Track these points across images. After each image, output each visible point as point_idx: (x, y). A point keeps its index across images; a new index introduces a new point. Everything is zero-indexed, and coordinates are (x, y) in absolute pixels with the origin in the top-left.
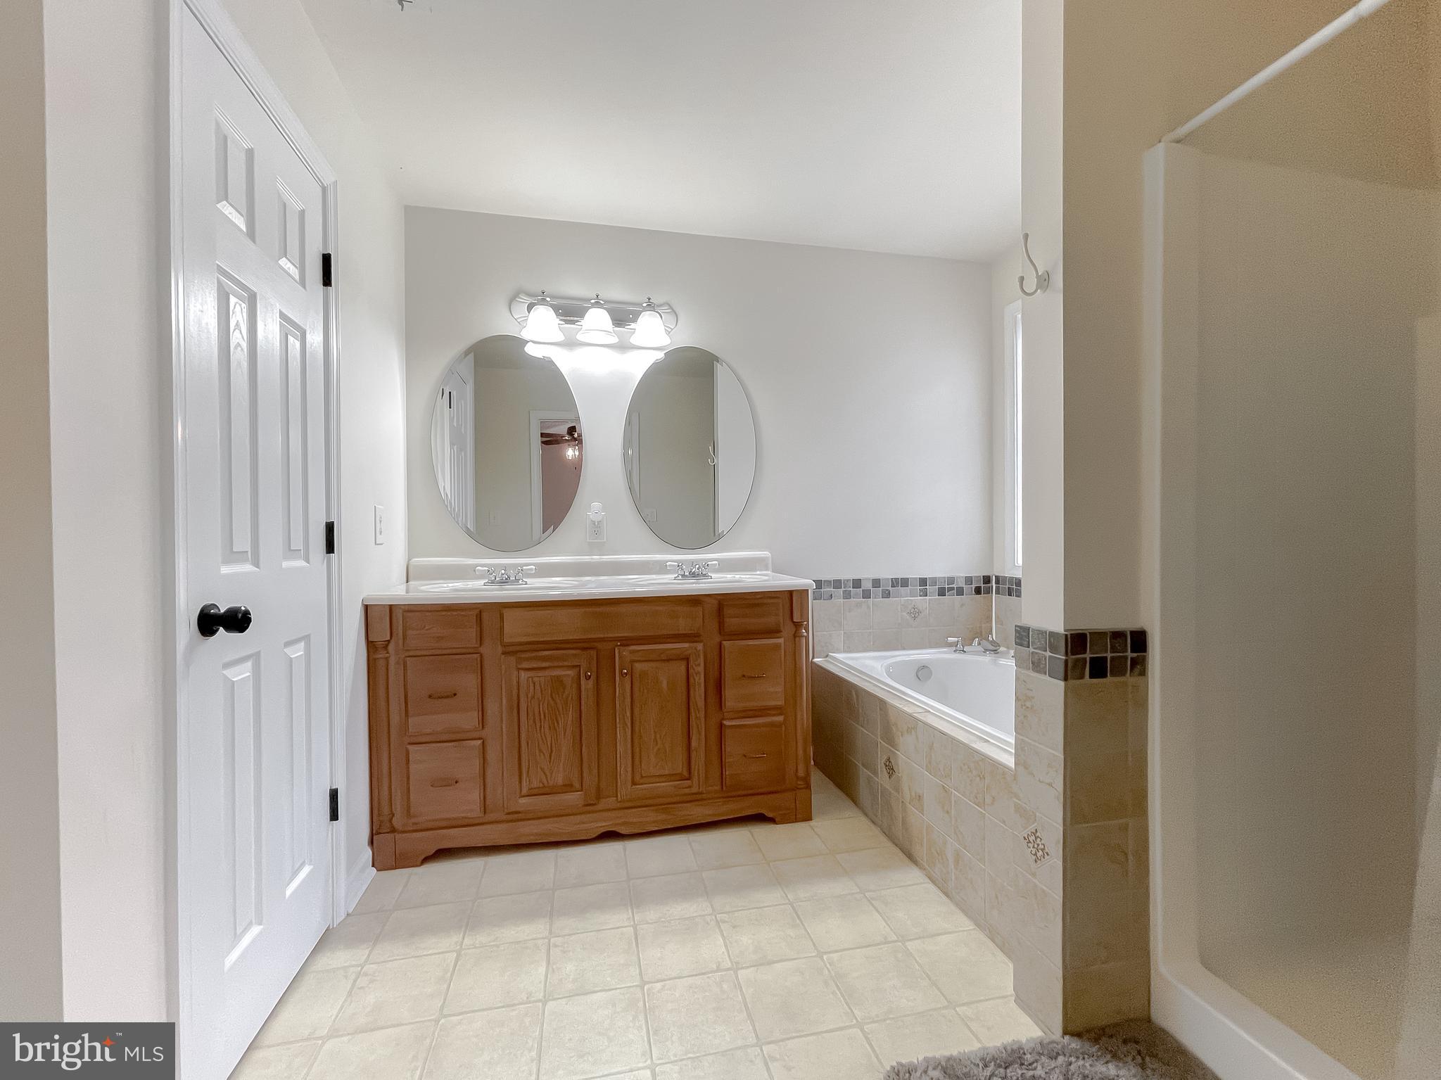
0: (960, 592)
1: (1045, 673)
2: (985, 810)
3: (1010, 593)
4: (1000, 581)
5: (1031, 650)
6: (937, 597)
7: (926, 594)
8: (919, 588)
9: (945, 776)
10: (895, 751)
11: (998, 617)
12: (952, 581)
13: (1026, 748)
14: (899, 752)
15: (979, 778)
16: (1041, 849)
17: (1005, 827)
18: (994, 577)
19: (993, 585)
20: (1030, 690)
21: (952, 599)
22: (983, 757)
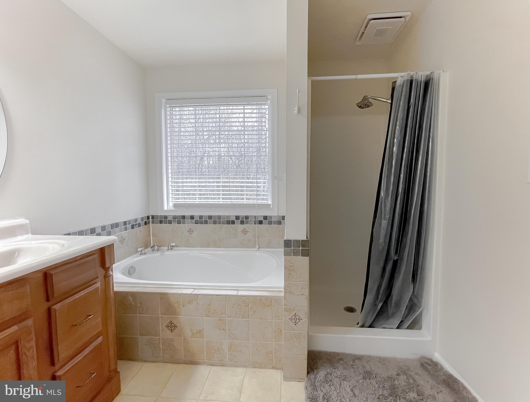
0: (139, 225)
1: (300, 256)
2: (249, 318)
3: (161, 222)
4: (153, 217)
5: (292, 248)
6: (131, 230)
7: (126, 229)
8: (123, 227)
9: (221, 314)
10: (176, 316)
11: (154, 234)
12: (136, 220)
13: (290, 285)
14: (181, 315)
15: (245, 307)
16: (298, 319)
17: (262, 320)
18: (151, 216)
19: (151, 219)
20: (292, 263)
21: (137, 229)
22: (248, 297)
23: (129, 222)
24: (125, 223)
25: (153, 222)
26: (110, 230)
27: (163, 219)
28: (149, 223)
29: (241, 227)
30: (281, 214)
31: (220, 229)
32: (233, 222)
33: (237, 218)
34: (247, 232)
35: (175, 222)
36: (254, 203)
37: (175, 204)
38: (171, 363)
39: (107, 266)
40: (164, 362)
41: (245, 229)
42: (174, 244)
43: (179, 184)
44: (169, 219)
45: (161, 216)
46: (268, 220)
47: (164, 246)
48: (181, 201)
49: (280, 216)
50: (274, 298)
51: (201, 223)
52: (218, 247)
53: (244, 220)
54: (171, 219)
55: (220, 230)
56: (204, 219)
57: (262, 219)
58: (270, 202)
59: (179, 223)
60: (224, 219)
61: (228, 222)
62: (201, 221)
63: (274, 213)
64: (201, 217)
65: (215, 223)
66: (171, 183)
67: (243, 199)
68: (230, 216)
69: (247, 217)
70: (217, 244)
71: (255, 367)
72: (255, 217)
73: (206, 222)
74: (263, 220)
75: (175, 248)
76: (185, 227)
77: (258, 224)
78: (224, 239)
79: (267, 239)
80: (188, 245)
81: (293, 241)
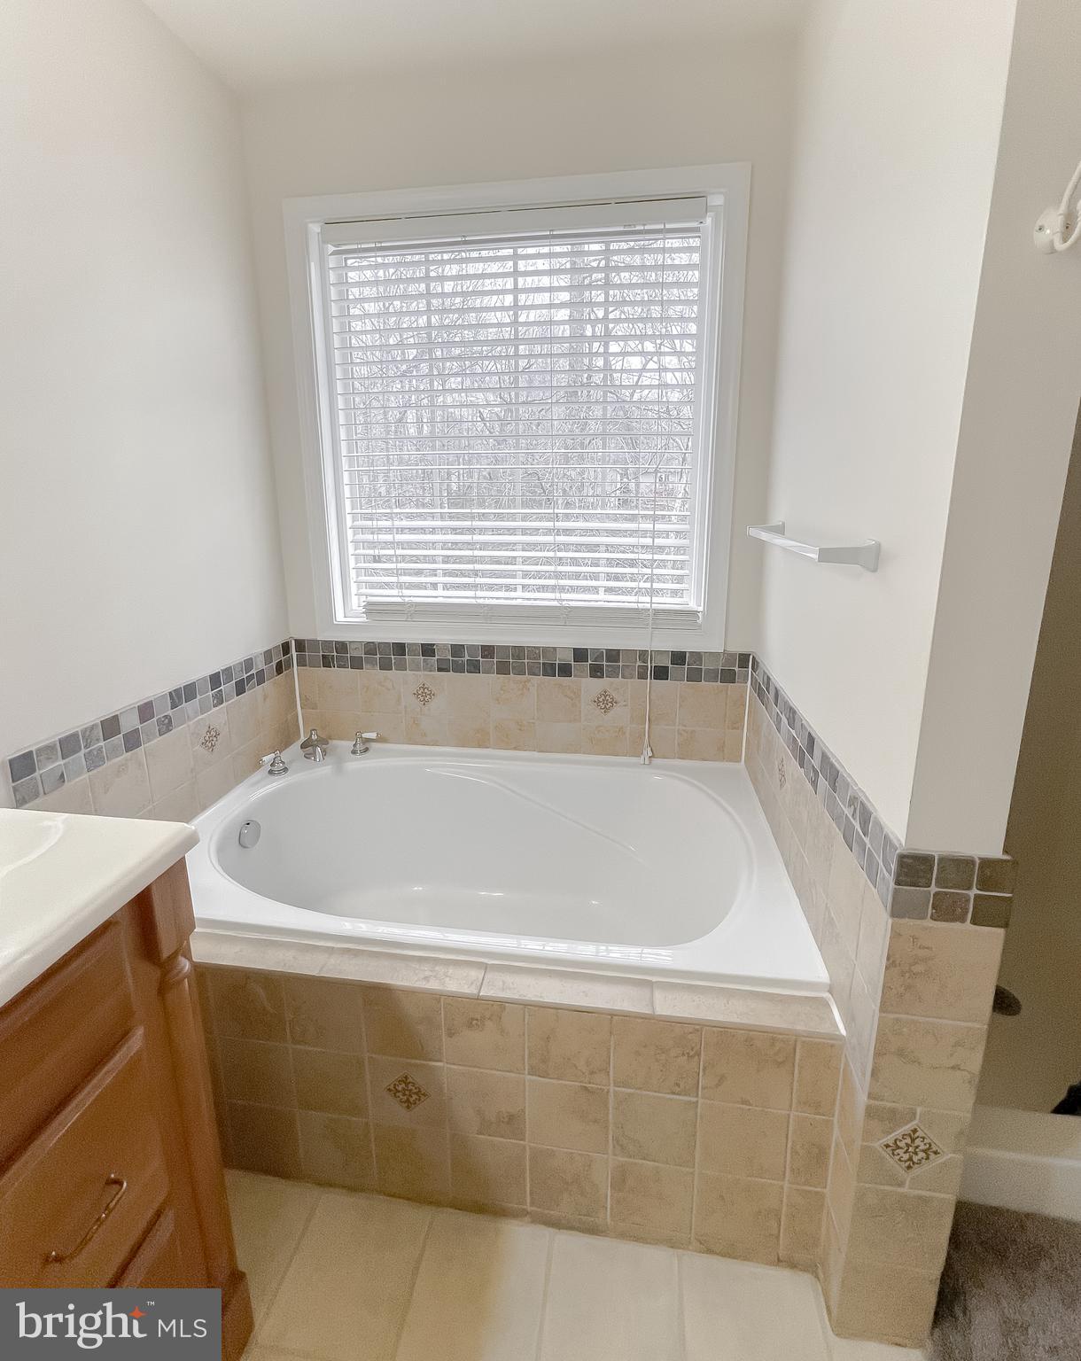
0: (261, 678)
1: (963, 920)
2: (697, 1096)
3: (327, 662)
4: (300, 645)
5: (934, 889)
6: (236, 698)
7: (219, 699)
8: (211, 693)
9: (592, 1073)
10: (425, 1062)
11: (305, 700)
12: (249, 664)
13: (905, 1030)
14: (441, 1061)
15: (686, 1057)
16: (924, 1151)
17: (748, 1107)
18: (293, 642)
19: (294, 653)
20: (924, 948)
21: (254, 693)
22: (697, 1027)
23: (228, 671)
24: (215, 680)
25: (301, 663)
26: (170, 712)
27: (335, 654)
28: (289, 665)
29: (594, 686)
30: (737, 648)
31: (522, 689)
32: (565, 671)
33: (580, 655)
34: (614, 702)
35: (372, 663)
36: (641, 606)
37: (369, 604)
38: (408, 1199)
39: (165, 954)
40: (385, 1194)
41: (605, 693)
42: (373, 735)
43: (380, 536)
44: (352, 653)
45: (327, 644)
46: (686, 666)
47: (341, 739)
48: (391, 596)
49: (732, 655)
50: (804, 1039)
51: (459, 669)
52: (515, 749)
53: (601, 663)
54: (361, 653)
55: (520, 692)
56: (467, 658)
57: (667, 662)
58: (693, 606)
59: (386, 666)
60: (535, 658)
61: (549, 670)
62: (457, 661)
63: (710, 642)
64: (457, 650)
65: (503, 669)
66: (354, 531)
67: (595, 590)
68: (555, 649)
69: (613, 655)
70: (512, 737)
71: (710, 1251)
72: (643, 654)
73: (474, 667)
74: (670, 666)
75: (374, 745)
76: (403, 681)
77: (651, 679)
78: (533, 723)
79: (681, 727)
80: (416, 736)
81: (942, 859)
